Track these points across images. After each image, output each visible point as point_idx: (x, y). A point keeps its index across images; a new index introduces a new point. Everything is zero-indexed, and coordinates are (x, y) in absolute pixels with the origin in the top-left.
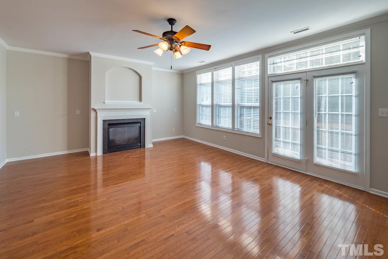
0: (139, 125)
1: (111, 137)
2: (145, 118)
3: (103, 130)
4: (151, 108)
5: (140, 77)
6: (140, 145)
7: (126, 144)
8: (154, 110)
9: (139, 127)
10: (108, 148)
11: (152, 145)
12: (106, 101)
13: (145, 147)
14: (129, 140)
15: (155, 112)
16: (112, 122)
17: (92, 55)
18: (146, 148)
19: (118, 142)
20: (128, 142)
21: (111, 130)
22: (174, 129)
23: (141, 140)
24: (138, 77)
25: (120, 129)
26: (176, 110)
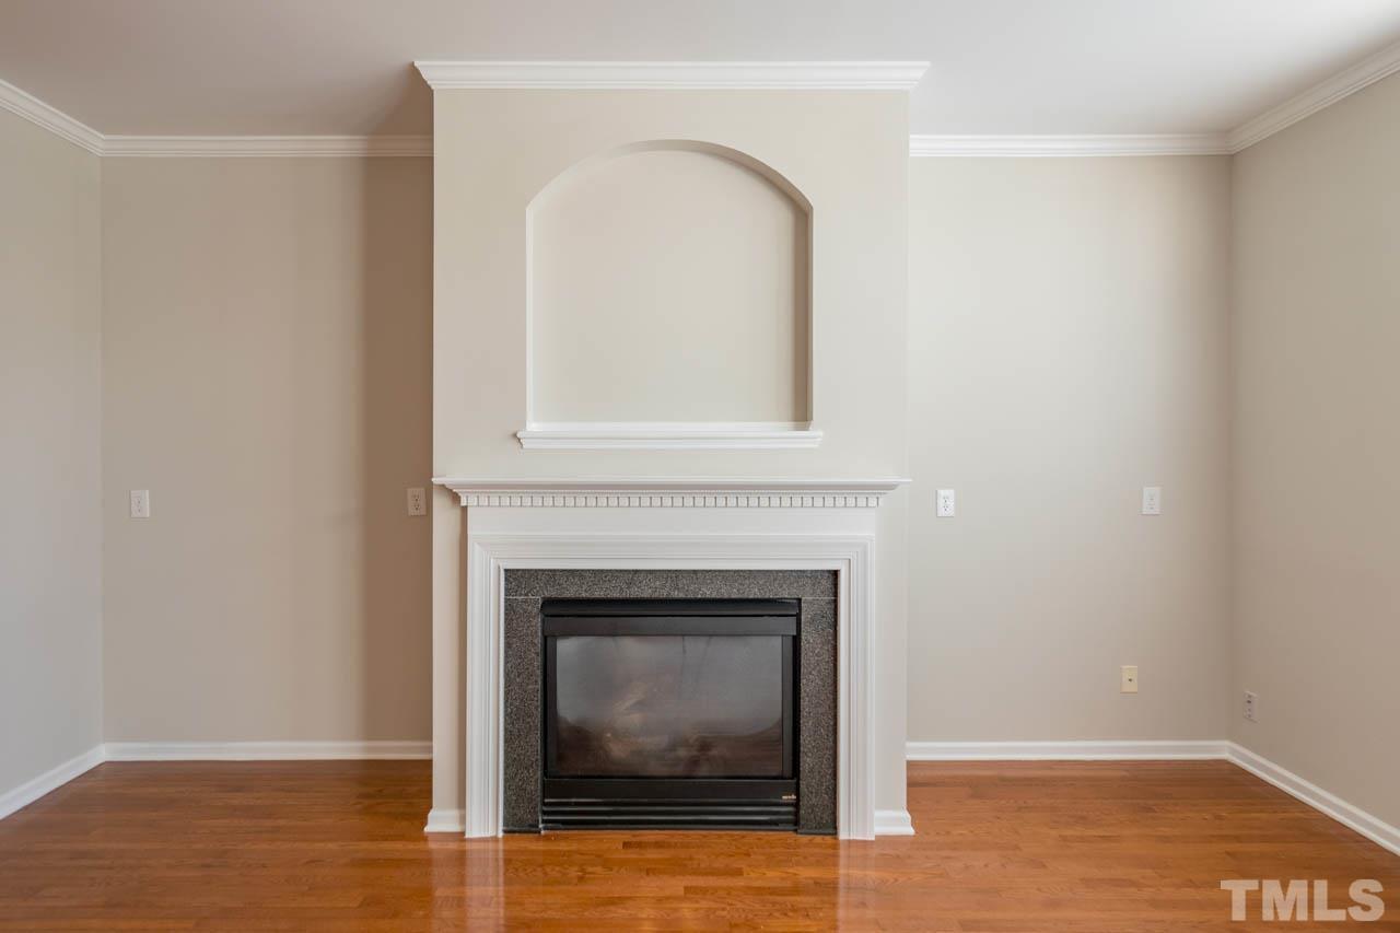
0: (788, 625)
1: (569, 708)
2: (835, 574)
3: (508, 645)
4: (891, 487)
5: (801, 213)
6: (797, 804)
7: (679, 770)
8: (942, 493)
9: (789, 642)
10: (546, 791)
11: (907, 815)
12: (533, 426)
13: (832, 827)
14: (705, 746)
15: (951, 512)
16: (572, 591)
17: (433, 87)
18: (843, 835)
19: (618, 751)
20: (695, 762)
21: (566, 648)
22: (1129, 671)
23: (806, 762)
24: (778, 217)
25: (634, 652)
26: (1152, 499)
